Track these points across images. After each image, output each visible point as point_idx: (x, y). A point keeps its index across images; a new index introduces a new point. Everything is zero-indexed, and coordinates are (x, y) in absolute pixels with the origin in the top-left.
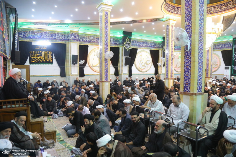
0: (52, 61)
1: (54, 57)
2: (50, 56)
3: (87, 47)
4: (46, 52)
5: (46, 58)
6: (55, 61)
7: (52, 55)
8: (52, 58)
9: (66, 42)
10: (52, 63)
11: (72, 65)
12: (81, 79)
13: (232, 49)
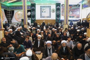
13: (30, 9)
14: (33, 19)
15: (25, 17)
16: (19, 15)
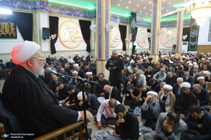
0: (16, 35)
1: (18, 30)
2: (12, 29)
3: (57, 19)
4: (6, 24)
5: (7, 31)
6: (19, 35)
7: (15, 27)
8: (15, 31)
9: (33, 12)
10: (16, 37)
11: (42, 40)
12: (53, 56)
13: (189, 26)
14: (193, 44)
15: (178, 42)
16: (168, 36)
